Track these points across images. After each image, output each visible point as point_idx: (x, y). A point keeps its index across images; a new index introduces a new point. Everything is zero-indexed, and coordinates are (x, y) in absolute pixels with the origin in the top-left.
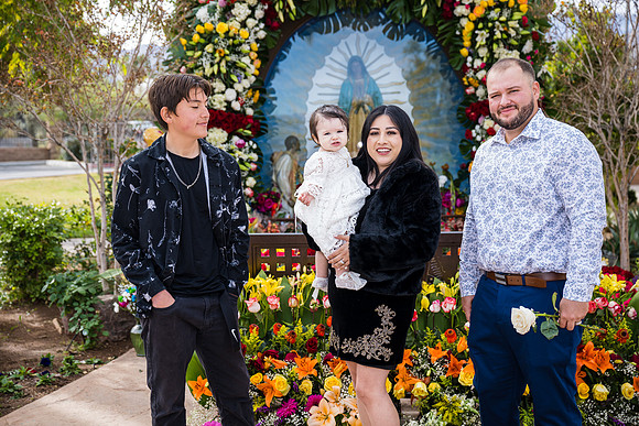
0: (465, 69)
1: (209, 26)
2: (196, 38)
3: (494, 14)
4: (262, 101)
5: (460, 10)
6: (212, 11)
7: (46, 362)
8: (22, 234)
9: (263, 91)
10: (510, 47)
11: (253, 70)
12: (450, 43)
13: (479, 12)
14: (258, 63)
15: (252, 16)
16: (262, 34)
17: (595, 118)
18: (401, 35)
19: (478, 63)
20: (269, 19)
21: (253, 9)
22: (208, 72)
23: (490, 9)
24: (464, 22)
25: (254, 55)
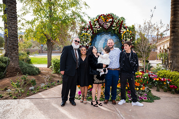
0: (122, 41)
1: (84, 34)
2: (82, 35)
3: (126, 33)
4: (91, 45)
5: (121, 32)
6: (84, 32)
7: (58, 81)
8: (56, 63)
9: (92, 43)
10: (129, 38)
11: (90, 40)
12: (120, 37)
13: (124, 33)
14: (91, 39)
15: (90, 32)
16: (92, 35)
17: (141, 49)
18: (113, 36)
19: (124, 40)
20: (93, 33)
21: (90, 31)
22: (83, 40)
23: (126, 32)
24: (122, 34)
25: (90, 38)
